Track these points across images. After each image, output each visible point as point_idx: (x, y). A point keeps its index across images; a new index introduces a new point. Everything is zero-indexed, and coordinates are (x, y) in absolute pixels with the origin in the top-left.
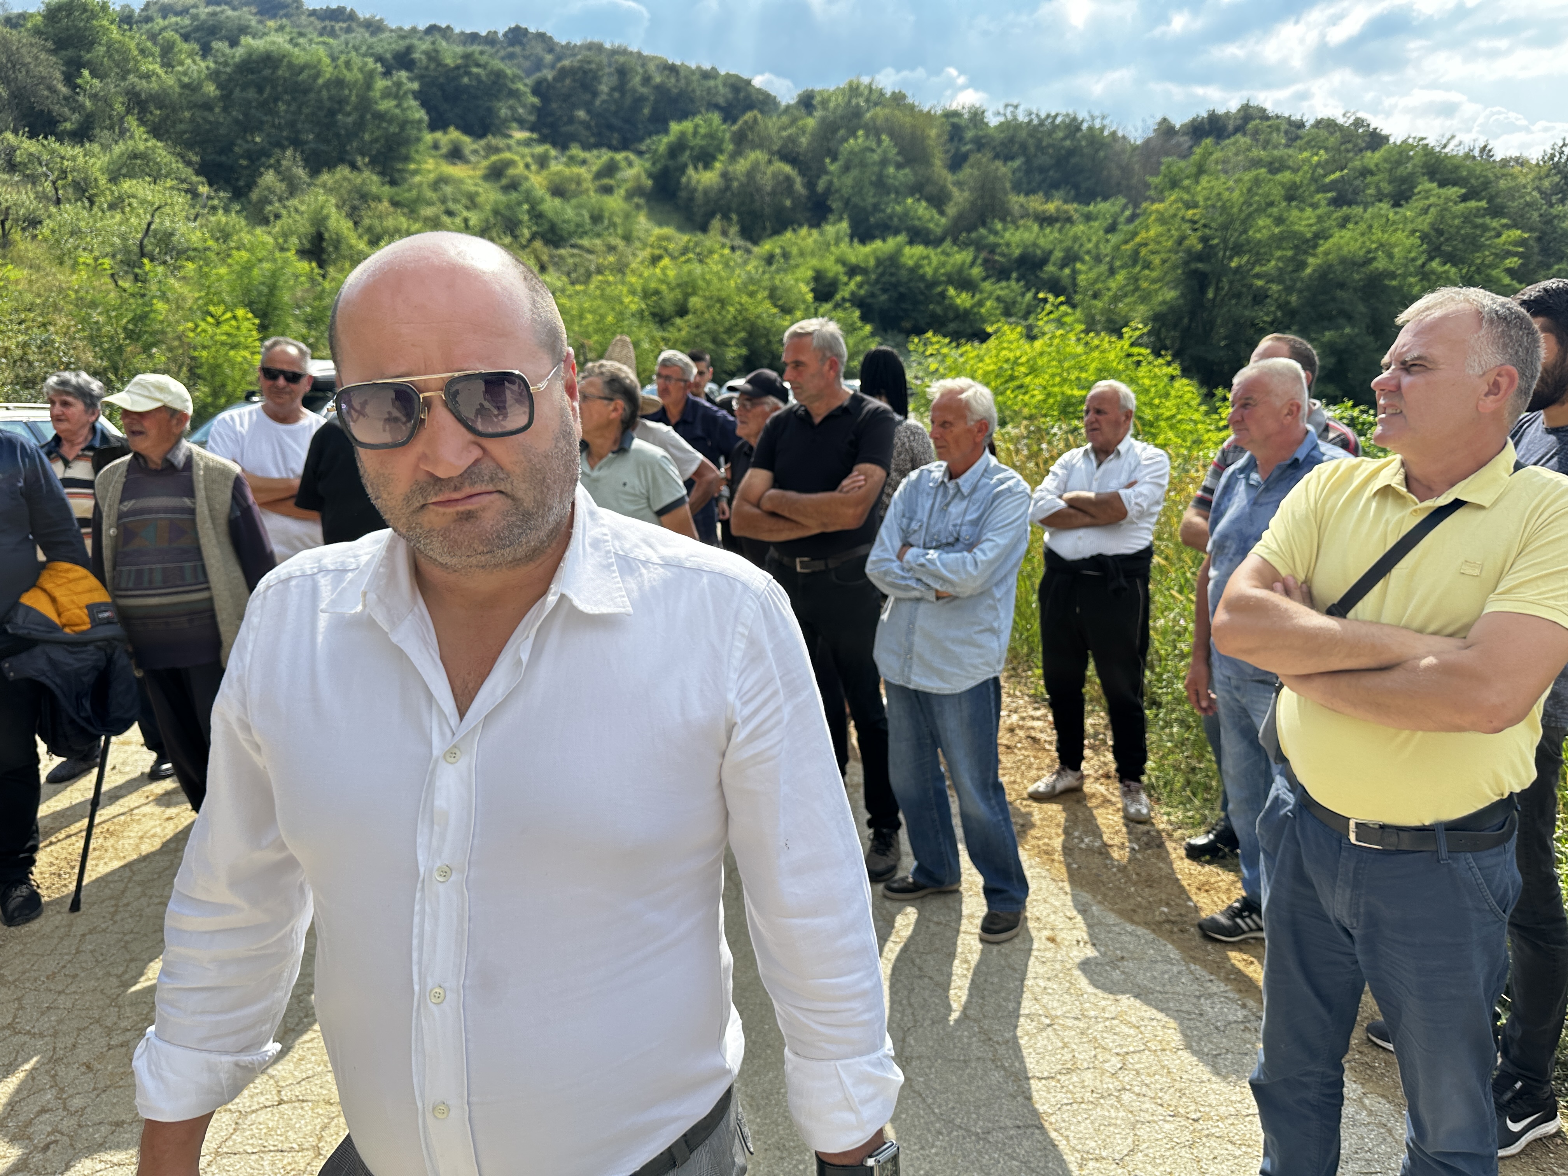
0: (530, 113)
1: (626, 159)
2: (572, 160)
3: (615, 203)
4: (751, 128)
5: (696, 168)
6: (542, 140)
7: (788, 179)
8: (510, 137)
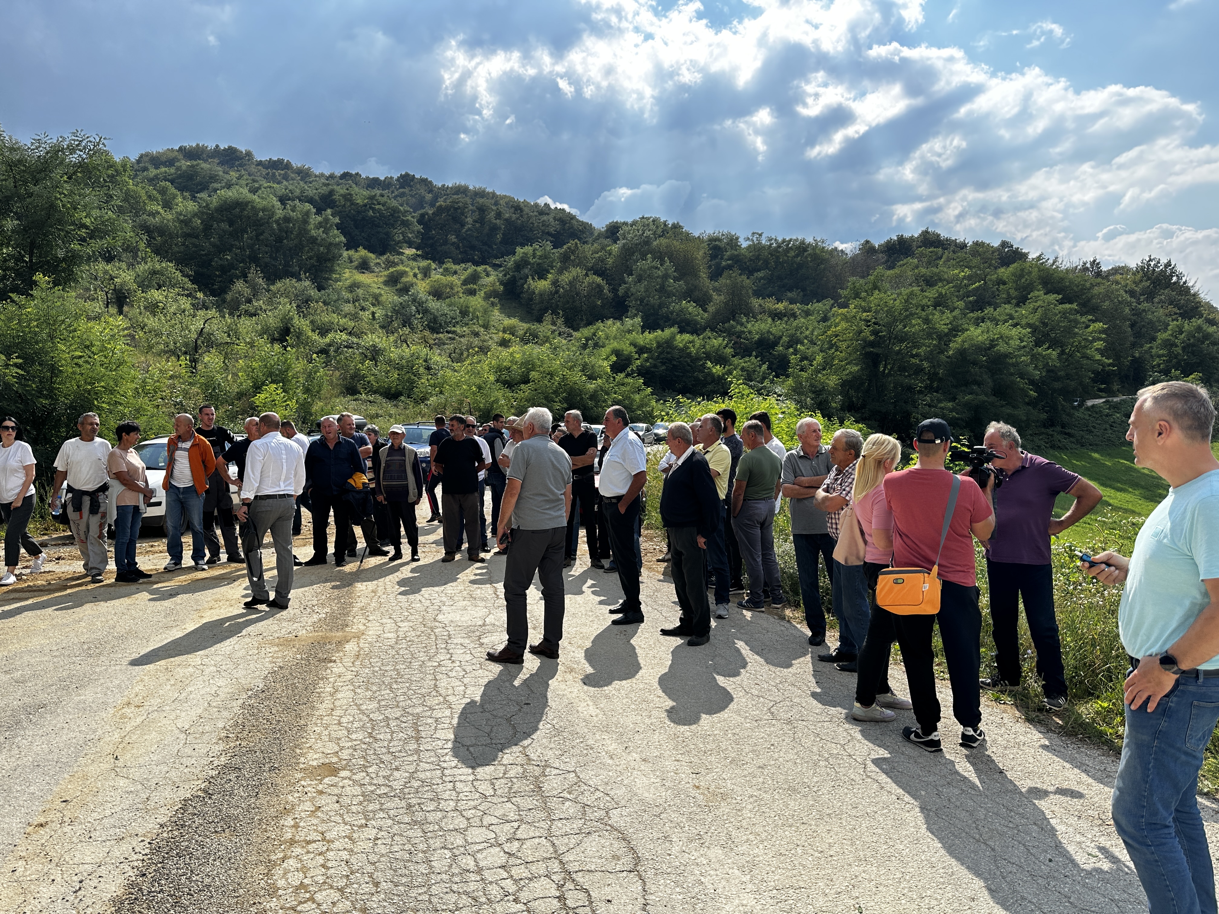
0: (417, 237)
1: (485, 270)
2: (447, 272)
3: (477, 302)
4: (573, 252)
5: (533, 279)
6: (425, 257)
7: (599, 286)
8: (403, 254)
